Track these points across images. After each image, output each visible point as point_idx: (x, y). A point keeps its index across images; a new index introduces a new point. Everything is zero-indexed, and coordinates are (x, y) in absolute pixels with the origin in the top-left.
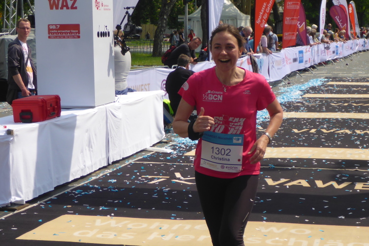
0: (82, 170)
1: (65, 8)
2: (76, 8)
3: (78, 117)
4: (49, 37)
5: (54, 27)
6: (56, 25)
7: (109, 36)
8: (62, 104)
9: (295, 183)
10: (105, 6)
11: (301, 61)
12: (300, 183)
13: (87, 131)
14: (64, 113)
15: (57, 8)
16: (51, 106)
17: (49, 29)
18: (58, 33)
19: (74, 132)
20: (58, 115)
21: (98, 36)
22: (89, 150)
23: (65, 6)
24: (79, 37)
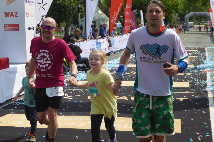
1: (12, 17)
2: (17, 16)
3: (18, 68)
4: (5, 30)
5: (7, 26)
6: (8, 25)
7: (34, 29)
8: (10, 61)
9: (121, 98)
10: (31, 15)
12: (123, 98)
13: (22, 74)
14: (11, 66)
15: (8, 17)
16: (4, 62)
17: (5, 27)
18: (9, 28)
19: (15, 75)
20: (8, 67)
21: (28, 29)
23: (12, 16)
24: (19, 30)
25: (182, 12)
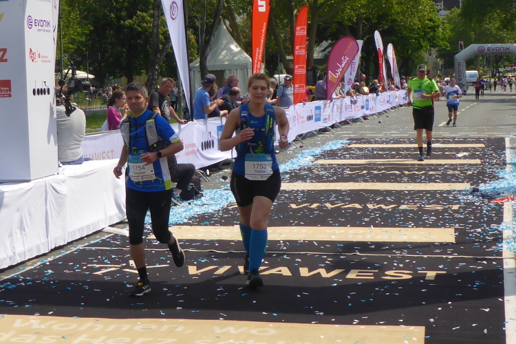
0: (10, 258)
2: (6, 60)
3: (6, 194)
7: (49, 93)
9: (274, 271)
10: (42, 57)
11: (318, 120)
12: (280, 271)
13: (18, 210)
21: (34, 94)
22: (21, 234)
25: (447, 47)
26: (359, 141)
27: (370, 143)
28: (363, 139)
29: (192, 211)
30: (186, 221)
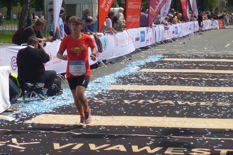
9: (114, 148)
11: (143, 40)
12: (118, 148)
26: (171, 56)
27: (178, 57)
28: (173, 55)
29: (55, 104)
30: (51, 111)
